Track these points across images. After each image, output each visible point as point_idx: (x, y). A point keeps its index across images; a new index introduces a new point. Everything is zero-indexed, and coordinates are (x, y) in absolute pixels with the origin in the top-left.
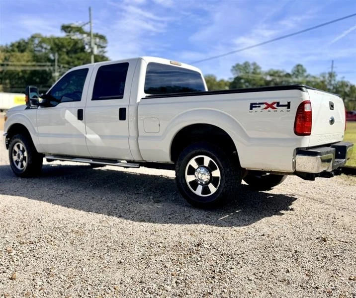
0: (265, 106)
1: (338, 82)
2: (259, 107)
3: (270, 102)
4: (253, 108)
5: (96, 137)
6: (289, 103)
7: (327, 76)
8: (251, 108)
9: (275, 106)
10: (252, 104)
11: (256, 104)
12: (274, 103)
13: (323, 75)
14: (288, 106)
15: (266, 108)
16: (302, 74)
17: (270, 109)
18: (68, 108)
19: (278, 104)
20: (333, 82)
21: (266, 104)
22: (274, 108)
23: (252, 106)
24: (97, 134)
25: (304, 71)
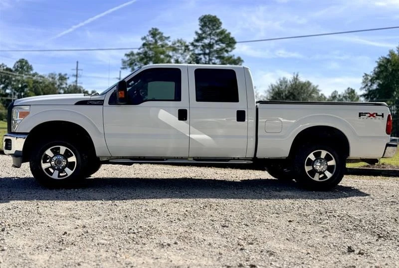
0: (369, 115)
1: (70, 86)
2: (365, 115)
3: (372, 113)
4: (361, 116)
5: (205, 137)
6: (383, 114)
7: (57, 77)
8: (360, 116)
9: (375, 115)
10: (360, 113)
11: (363, 113)
12: (374, 114)
13: (52, 76)
14: (382, 116)
15: (369, 117)
16: (28, 71)
17: (372, 117)
18: (164, 108)
19: (377, 115)
20: (64, 86)
21: (369, 113)
22: (374, 117)
23: (360, 115)
24: (205, 134)
25: (30, 68)
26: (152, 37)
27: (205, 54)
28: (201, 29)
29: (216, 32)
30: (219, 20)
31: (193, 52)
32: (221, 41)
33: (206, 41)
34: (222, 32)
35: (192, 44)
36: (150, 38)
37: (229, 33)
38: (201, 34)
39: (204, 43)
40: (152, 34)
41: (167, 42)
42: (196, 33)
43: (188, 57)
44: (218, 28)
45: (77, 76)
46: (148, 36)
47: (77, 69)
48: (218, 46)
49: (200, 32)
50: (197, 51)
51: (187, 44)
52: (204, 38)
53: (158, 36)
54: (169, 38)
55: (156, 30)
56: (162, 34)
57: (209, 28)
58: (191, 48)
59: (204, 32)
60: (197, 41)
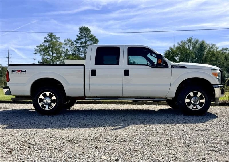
26: (50, 37)
27: (83, 47)
28: (80, 34)
29: (88, 36)
30: (89, 29)
31: (75, 45)
32: (91, 40)
33: (83, 40)
34: (92, 36)
35: (75, 41)
36: (49, 38)
37: (95, 37)
38: (80, 36)
39: (82, 41)
40: (49, 36)
41: (58, 40)
42: (77, 35)
43: (73, 48)
44: (89, 33)
45: (8, 58)
46: (47, 36)
47: (9, 54)
48: (89, 43)
49: (79, 35)
50: (78, 45)
51: (73, 41)
52: (81, 38)
53: (53, 37)
54: (59, 38)
55: (52, 33)
56: (55, 36)
57: (84, 33)
58: (75, 43)
59: (82, 36)
60: (78, 40)
